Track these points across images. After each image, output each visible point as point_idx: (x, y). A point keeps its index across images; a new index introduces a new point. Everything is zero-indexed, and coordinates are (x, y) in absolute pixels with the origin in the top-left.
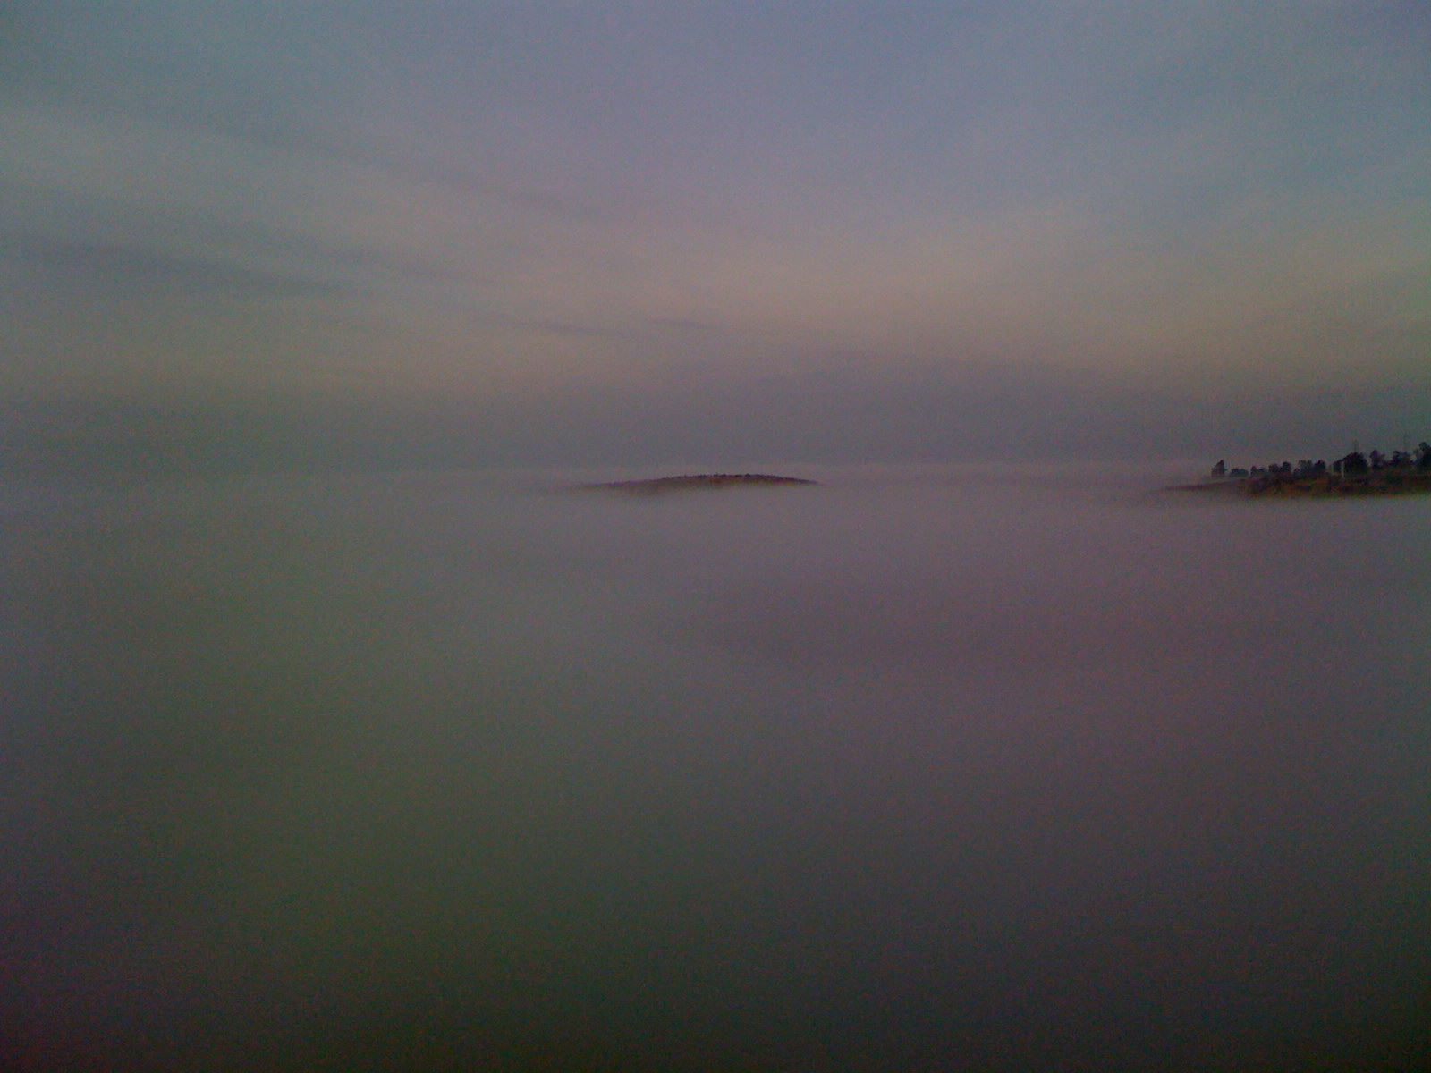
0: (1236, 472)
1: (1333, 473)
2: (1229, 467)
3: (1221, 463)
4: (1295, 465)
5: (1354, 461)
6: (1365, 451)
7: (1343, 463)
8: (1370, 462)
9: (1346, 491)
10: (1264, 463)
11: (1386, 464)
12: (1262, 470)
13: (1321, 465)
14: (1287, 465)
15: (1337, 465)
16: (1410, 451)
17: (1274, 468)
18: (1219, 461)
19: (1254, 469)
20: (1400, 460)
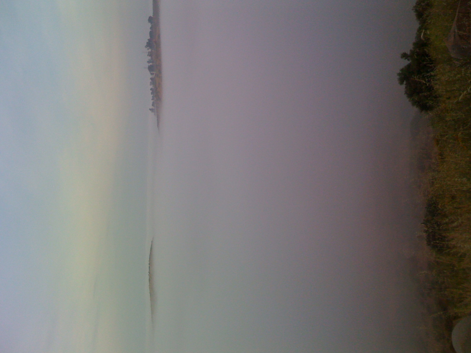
0: (153, 105)
1: (154, 75)
2: (151, 107)
3: (150, 109)
4: (151, 87)
5: (151, 68)
6: (148, 65)
7: (151, 72)
8: (151, 64)
9: (160, 71)
10: (151, 96)
11: (152, 59)
12: (153, 97)
13: (151, 79)
14: (151, 89)
15: (152, 74)
16: (148, 51)
17: (152, 93)
18: (149, 110)
19: (152, 99)
20: (150, 54)
